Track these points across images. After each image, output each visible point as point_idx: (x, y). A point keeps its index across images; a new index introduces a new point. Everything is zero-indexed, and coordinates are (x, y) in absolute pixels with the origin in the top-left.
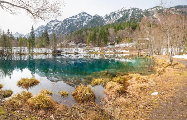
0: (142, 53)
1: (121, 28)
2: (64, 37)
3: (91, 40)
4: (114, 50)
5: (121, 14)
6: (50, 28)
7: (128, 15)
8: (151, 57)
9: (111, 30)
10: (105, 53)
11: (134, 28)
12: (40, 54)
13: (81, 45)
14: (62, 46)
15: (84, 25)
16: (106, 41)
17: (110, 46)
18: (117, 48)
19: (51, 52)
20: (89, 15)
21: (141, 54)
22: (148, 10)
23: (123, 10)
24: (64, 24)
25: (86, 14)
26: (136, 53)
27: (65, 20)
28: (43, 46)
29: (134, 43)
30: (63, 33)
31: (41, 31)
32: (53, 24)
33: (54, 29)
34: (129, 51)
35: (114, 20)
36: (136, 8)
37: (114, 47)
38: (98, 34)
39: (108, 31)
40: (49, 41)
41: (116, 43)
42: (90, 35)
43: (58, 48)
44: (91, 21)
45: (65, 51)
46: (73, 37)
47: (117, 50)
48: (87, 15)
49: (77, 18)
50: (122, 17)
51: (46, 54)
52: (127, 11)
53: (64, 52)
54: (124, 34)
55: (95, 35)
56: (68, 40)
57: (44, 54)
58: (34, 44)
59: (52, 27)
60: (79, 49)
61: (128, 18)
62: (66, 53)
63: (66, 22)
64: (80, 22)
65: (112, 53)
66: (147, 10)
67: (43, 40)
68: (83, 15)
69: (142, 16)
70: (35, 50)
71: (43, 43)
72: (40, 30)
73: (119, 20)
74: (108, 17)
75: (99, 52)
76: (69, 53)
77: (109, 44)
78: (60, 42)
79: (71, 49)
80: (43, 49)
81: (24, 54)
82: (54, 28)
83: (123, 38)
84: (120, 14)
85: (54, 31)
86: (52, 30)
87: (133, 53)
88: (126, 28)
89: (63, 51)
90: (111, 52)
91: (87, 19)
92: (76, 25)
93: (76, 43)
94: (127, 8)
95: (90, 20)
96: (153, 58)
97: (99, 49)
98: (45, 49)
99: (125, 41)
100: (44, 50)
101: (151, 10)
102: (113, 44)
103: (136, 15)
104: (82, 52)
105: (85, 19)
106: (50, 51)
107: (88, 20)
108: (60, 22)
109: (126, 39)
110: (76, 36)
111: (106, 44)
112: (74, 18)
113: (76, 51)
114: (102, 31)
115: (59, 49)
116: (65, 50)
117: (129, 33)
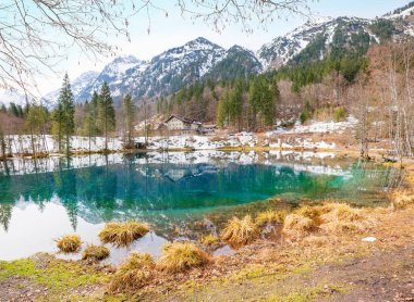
0: (373, 151)
1: (313, 79)
2: (154, 105)
3: (227, 112)
4: (292, 141)
5: (305, 39)
6: (114, 78)
7: (324, 41)
8: (397, 165)
9: (285, 86)
10: (267, 149)
11: (350, 78)
12: (90, 153)
13: (200, 126)
14: (149, 131)
15: (201, 74)
16: (271, 117)
17: (281, 131)
18: (302, 136)
19: (121, 148)
20: (216, 46)
21: (370, 155)
22: (387, 18)
23: (307, 28)
24: (154, 69)
25: (208, 43)
26: (355, 151)
27: (157, 58)
28: (97, 132)
29: (352, 121)
30: (151, 94)
31: (89, 88)
32: (123, 68)
33: (126, 83)
34: (334, 144)
35: (284, 58)
36: (346, 18)
37: (291, 132)
38: (248, 96)
39: (276, 87)
40: (113, 116)
41: (298, 122)
42: (225, 97)
43: (138, 135)
44: (222, 64)
45: (158, 145)
46: (176, 106)
47: (302, 140)
48: (211, 48)
49: (183, 54)
50: (308, 49)
51: (106, 152)
52: (320, 28)
53: (154, 148)
54: (321, 96)
55: (239, 99)
56: (164, 113)
57: (100, 152)
58: (73, 127)
59: (119, 75)
60: (196, 137)
61: (324, 48)
62: (161, 150)
63: (158, 65)
64: (192, 64)
65: (287, 149)
66: (381, 19)
67: (96, 114)
68: (199, 46)
69: (366, 38)
70: (77, 143)
71: (98, 123)
72: (84, 85)
73: (298, 58)
74: (268, 53)
75: (252, 145)
76: (167, 150)
77: (279, 123)
78: (143, 119)
79: (171, 138)
80: (98, 139)
81: (44, 156)
82: (124, 80)
83: (319, 107)
84: (301, 41)
85: (126, 87)
86: (119, 86)
87: (346, 151)
88: (328, 77)
89: (152, 144)
90: (284, 145)
91: (211, 57)
92: (179, 73)
93: (187, 122)
94: (318, 22)
95: (220, 59)
96: (402, 168)
97: (251, 138)
98: (104, 139)
99: (324, 114)
100: (100, 142)
101: (396, 15)
102: (291, 125)
103: (347, 36)
104: (205, 146)
105: (206, 58)
106: (116, 144)
107: (213, 61)
108: (144, 62)
109: (326, 109)
110: (185, 104)
111: (271, 125)
112: (176, 56)
113: (190, 144)
114: (260, 89)
115: (142, 140)
116: (158, 141)
117: (335, 91)
